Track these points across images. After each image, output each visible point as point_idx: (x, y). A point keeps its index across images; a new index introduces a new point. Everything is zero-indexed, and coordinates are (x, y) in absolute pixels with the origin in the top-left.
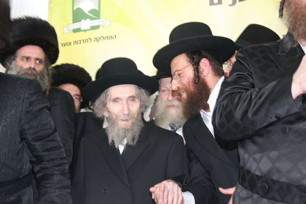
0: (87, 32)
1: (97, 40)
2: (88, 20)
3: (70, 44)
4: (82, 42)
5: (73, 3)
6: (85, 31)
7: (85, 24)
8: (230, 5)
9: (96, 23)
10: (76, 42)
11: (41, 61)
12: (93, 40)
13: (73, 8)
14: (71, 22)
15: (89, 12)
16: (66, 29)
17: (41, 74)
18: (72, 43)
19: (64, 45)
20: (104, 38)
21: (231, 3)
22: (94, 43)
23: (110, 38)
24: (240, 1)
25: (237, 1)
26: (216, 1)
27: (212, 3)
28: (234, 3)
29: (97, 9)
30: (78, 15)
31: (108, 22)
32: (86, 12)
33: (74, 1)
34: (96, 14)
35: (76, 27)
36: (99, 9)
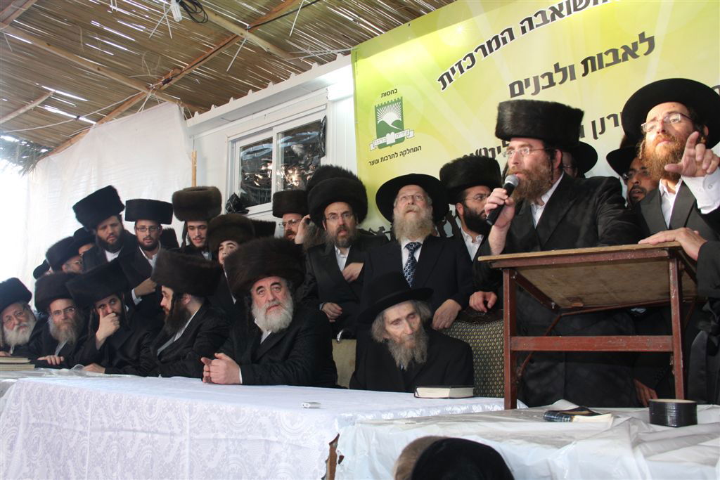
0: (393, 146)
1: (403, 154)
2: (393, 133)
3: (377, 161)
4: (389, 157)
5: (376, 117)
6: (391, 145)
7: (390, 138)
8: (533, 94)
9: (401, 135)
10: (383, 159)
12: (399, 154)
13: (377, 122)
14: (376, 137)
15: (392, 124)
16: (372, 145)
18: (380, 160)
19: (372, 163)
20: (410, 151)
21: (534, 91)
22: (401, 158)
23: (415, 149)
24: (544, 88)
25: (541, 88)
26: (517, 91)
27: (513, 95)
28: (537, 91)
29: (400, 119)
30: (382, 129)
31: (412, 133)
32: (390, 124)
33: (376, 114)
34: (399, 125)
35: (381, 142)
36: (402, 119)
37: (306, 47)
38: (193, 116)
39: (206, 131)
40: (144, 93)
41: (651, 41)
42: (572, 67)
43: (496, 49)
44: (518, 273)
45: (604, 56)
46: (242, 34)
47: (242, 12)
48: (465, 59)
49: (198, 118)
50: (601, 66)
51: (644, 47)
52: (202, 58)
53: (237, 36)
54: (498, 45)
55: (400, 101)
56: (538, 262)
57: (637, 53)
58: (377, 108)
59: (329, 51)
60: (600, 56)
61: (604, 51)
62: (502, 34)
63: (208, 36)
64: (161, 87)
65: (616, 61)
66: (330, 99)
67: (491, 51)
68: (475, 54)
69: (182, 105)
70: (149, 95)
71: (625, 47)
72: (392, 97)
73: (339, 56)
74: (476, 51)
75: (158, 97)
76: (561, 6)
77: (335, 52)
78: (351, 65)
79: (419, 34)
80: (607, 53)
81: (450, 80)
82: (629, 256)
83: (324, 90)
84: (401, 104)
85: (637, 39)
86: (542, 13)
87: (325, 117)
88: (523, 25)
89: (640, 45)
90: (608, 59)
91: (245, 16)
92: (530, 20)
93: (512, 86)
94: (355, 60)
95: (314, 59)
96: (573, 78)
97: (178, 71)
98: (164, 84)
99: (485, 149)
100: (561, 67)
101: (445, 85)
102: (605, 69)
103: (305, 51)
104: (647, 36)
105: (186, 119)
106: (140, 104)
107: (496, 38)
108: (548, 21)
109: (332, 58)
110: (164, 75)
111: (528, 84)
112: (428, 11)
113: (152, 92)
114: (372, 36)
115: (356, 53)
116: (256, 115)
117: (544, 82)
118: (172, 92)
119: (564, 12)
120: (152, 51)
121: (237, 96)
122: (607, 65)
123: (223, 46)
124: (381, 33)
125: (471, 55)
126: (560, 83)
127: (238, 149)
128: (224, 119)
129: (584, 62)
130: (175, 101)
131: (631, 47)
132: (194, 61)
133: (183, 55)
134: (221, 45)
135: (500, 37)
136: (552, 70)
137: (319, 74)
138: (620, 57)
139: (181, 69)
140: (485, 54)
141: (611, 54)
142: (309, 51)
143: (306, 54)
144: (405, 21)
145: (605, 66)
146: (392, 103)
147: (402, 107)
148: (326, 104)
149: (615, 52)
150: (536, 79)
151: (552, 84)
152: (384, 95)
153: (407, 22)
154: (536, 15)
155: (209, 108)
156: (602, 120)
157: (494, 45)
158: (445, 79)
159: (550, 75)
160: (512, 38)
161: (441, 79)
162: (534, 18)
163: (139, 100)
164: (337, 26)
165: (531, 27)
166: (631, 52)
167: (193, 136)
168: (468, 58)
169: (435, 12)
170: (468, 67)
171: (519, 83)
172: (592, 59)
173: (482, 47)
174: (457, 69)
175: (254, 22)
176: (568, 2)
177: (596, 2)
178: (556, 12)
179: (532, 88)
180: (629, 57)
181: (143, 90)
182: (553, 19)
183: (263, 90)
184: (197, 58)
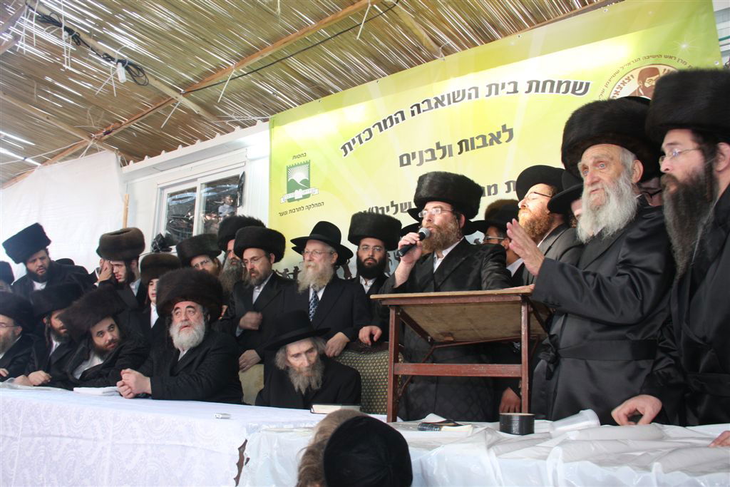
0: (300, 201)
1: (309, 207)
2: (300, 190)
3: (286, 213)
4: (296, 210)
5: (288, 175)
6: (298, 200)
7: (298, 194)
8: (417, 165)
9: (307, 192)
10: (291, 211)
12: (305, 208)
13: (287, 180)
14: (286, 192)
15: (301, 182)
16: (282, 199)
18: (288, 212)
19: (281, 214)
20: (314, 206)
21: (418, 163)
22: (308, 210)
23: (319, 205)
24: (427, 161)
25: (425, 161)
26: (405, 162)
27: (402, 165)
28: (421, 163)
29: (307, 179)
30: (292, 186)
31: (317, 190)
32: (299, 183)
33: (288, 173)
34: (306, 183)
35: (290, 197)
36: (309, 178)
37: (231, 113)
38: (128, 164)
39: (139, 178)
40: (86, 142)
41: (511, 131)
42: (450, 147)
43: (390, 127)
44: (402, 310)
45: (475, 140)
46: (176, 98)
47: (178, 79)
48: (364, 133)
49: (133, 166)
50: (473, 148)
51: (505, 136)
52: (140, 115)
53: (173, 99)
54: (392, 124)
55: (308, 163)
56: (419, 302)
57: (500, 140)
58: (288, 168)
59: (251, 118)
60: (472, 139)
61: (475, 136)
62: (395, 115)
63: (147, 97)
64: (101, 137)
65: (485, 145)
66: (249, 157)
67: (386, 128)
68: (372, 129)
69: (119, 154)
70: (91, 143)
71: (491, 134)
72: (302, 160)
73: (259, 122)
74: (374, 127)
75: (98, 146)
76: (443, 97)
77: (256, 118)
78: (268, 131)
79: (327, 109)
80: (477, 138)
81: (351, 149)
82: (492, 299)
83: (244, 150)
84: (309, 166)
85: (501, 129)
86: (428, 101)
87: (244, 173)
88: (413, 110)
89: (502, 134)
90: (479, 142)
91: (180, 83)
92: (418, 106)
93: (401, 158)
94: (272, 126)
95: (237, 123)
96: (451, 155)
97: (118, 125)
98: (105, 135)
99: (377, 208)
100: (441, 145)
101: (346, 152)
102: (476, 150)
103: (230, 116)
104: (508, 128)
105: (121, 166)
106: (82, 151)
107: (390, 118)
108: (432, 108)
109: (253, 123)
110: (106, 127)
111: (414, 157)
112: (336, 91)
113: (94, 141)
114: (288, 108)
115: (274, 121)
116: (183, 167)
117: (428, 156)
118: (111, 142)
119: (446, 102)
120: (97, 106)
121: (169, 149)
122: (478, 147)
124: (295, 106)
125: (369, 130)
126: (441, 158)
127: (165, 195)
128: (155, 168)
130: (113, 150)
131: (496, 135)
132: (133, 117)
133: (123, 111)
134: (158, 105)
135: (394, 117)
136: (434, 147)
137: (239, 135)
138: (488, 142)
139: (121, 123)
140: (381, 130)
141: (481, 139)
142: (234, 117)
143: (231, 119)
144: (316, 98)
145: (476, 147)
146: (301, 164)
147: (309, 169)
148: (245, 162)
149: (484, 137)
150: (421, 153)
151: (434, 158)
152: (295, 157)
153: (317, 98)
154: (423, 103)
155: (142, 158)
157: (388, 123)
158: (347, 148)
159: (432, 151)
160: (403, 119)
161: (344, 148)
162: (421, 106)
163: (81, 147)
164: (258, 97)
165: (419, 112)
166: (496, 139)
167: (127, 181)
168: (367, 132)
169: (342, 92)
170: (367, 140)
171: (407, 155)
172: (466, 141)
173: (379, 124)
174: (357, 140)
175: (188, 88)
176: (449, 95)
177: (470, 97)
178: (439, 102)
179: (417, 160)
180: (495, 142)
181: (85, 139)
182: (436, 107)
183: (191, 146)
184: (136, 115)
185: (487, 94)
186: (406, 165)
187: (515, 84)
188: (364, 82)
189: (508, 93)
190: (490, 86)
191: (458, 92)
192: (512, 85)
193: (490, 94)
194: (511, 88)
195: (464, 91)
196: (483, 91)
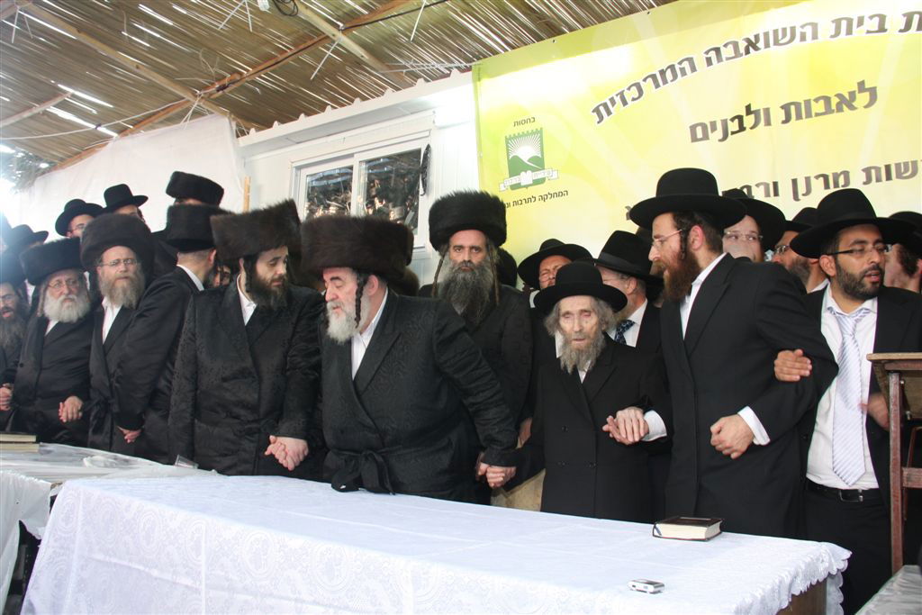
0: (529, 188)
1: (543, 198)
2: (529, 172)
4: (524, 202)
5: (508, 150)
6: (527, 186)
7: (526, 178)
8: (720, 141)
9: (540, 175)
10: (516, 203)
11: (478, 249)
12: (537, 198)
13: (508, 157)
14: (508, 175)
15: (529, 161)
16: (502, 186)
17: (481, 267)
18: (512, 204)
20: (552, 195)
21: (721, 136)
22: (539, 203)
23: (560, 194)
24: (733, 133)
25: (730, 133)
26: (700, 134)
27: (694, 139)
28: (725, 137)
29: (540, 155)
30: (516, 167)
31: (555, 173)
32: (526, 161)
33: (507, 146)
34: (538, 163)
35: (514, 182)
36: (542, 155)
37: (407, 59)
38: (249, 133)
39: (261, 153)
40: (188, 101)
41: (873, 92)
42: (767, 111)
43: (672, 81)
45: (813, 103)
46: (334, 35)
48: (629, 89)
49: (255, 136)
50: (809, 115)
51: (863, 98)
52: (273, 62)
53: (328, 37)
54: (675, 77)
55: (539, 132)
57: (854, 104)
58: (508, 140)
60: (808, 103)
61: (813, 98)
62: (680, 63)
63: (287, 35)
64: (211, 94)
65: (828, 111)
66: (436, 124)
67: (665, 82)
68: (642, 84)
69: (234, 119)
70: (196, 104)
71: (839, 96)
72: (529, 127)
73: (455, 71)
74: (645, 80)
75: (206, 108)
76: (757, 37)
78: (470, 86)
79: (566, 54)
80: (817, 100)
81: (609, 113)
83: (430, 112)
84: (541, 137)
85: (855, 88)
86: (734, 43)
87: (428, 147)
88: (708, 56)
89: (858, 95)
90: (818, 107)
91: (340, 13)
92: (717, 50)
93: (693, 128)
94: (477, 78)
96: (768, 123)
97: (237, 77)
98: (218, 91)
100: (753, 109)
101: (601, 118)
102: (814, 119)
104: (867, 86)
105: (238, 136)
107: (672, 67)
108: (741, 55)
109: (446, 74)
110: (219, 80)
111: (714, 128)
113: (200, 101)
114: (495, 53)
115: (479, 69)
116: (332, 137)
117: (734, 126)
118: (224, 103)
119: (761, 44)
120: (209, 48)
121: (309, 113)
122: (817, 115)
123: (305, 49)
125: (637, 85)
126: (751, 128)
127: (304, 177)
128: (289, 140)
129: (786, 108)
130: (224, 113)
132: (260, 64)
133: (248, 57)
134: (302, 47)
135: (677, 67)
136: (743, 113)
137: (422, 92)
138: (834, 107)
139: (241, 74)
140: (657, 86)
141: (822, 102)
145: (813, 114)
146: (528, 134)
147: (541, 140)
148: (430, 130)
149: (827, 100)
150: (725, 123)
151: (742, 128)
152: (517, 123)
154: (725, 46)
155: (270, 125)
156: (808, 180)
157: (669, 74)
158: (602, 111)
159: (740, 118)
160: (693, 69)
161: (597, 110)
162: (723, 49)
164: (454, 36)
165: (720, 60)
166: (847, 102)
168: (634, 88)
170: (634, 99)
171: (704, 126)
172: (797, 105)
173: (653, 77)
174: (618, 100)
175: (351, 21)
176: (766, 35)
177: (803, 38)
178: (752, 45)
179: (719, 133)
180: (845, 107)
181: (188, 96)
182: (747, 52)
183: (340, 110)
184: (265, 62)
185: (833, 33)
186: (701, 140)
187: (882, 18)
188: (617, 16)
189: (868, 32)
190: (838, 22)
191: (784, 30)
192: (876, 20)
193: (837, 33)
194: (874, 25)
195: (793, 29)
196: (826, 29)
